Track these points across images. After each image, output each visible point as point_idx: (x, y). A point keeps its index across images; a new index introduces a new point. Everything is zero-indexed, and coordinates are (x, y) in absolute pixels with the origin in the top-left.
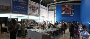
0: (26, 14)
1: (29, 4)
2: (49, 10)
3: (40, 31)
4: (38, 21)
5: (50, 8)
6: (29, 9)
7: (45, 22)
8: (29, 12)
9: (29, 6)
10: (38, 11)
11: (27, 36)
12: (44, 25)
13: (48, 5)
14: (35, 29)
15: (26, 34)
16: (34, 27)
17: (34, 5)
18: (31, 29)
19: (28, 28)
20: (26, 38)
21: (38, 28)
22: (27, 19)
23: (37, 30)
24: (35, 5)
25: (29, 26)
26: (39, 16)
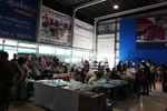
0: (33, 40)
1: (43, 14)
2: (98, 33)
3: (73, 84)
4: (67, 61)
5: (101, 28)
6: (41, 27)
7: (86, 62)
8: (41, 36)
9: (41, 21)
10: (66, 34)
11: (32, 99)
12: (83, 70)
13: (97, 20)
14: (57, 81)
15: (29, 95)
16: (55, 76)
17: (55, 18)
18: (45, 81)
19: (37, 78)
20: (29, 105)
21: (67, 79)
22: (33, 54)
23: (62, 82)
24: (59, 20)
25: (39, 73)
26: (71, 46)
